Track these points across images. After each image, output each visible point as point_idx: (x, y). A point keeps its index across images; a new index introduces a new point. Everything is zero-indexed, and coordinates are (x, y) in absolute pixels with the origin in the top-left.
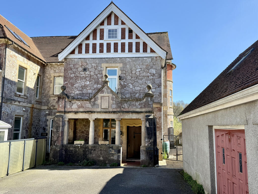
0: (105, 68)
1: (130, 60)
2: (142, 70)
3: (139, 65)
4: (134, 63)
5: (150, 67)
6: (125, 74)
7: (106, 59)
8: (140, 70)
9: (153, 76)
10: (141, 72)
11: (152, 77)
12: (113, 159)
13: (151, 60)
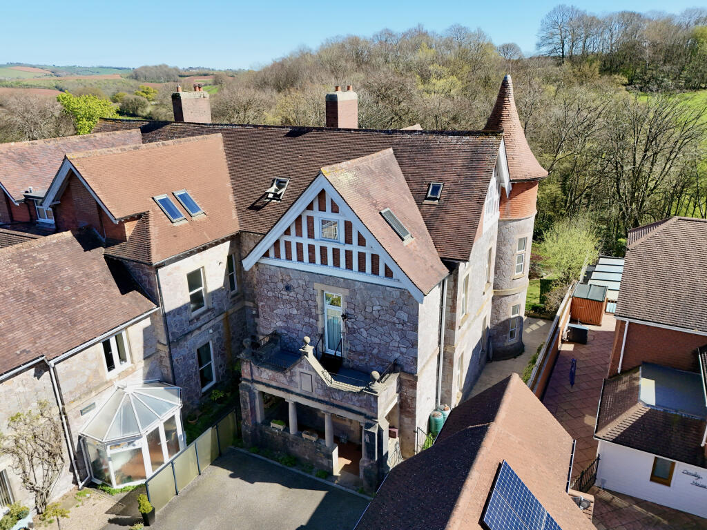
0: (319, 292)
1: (362, 287)
2: (383, 310)
3: (378, 298)
4: (369, 292)
5: (398, 308)
6: (354, 310)
7: (321, 276)
8: (379, 308)
9: (403, 325)
10: (382, 313)
11: (401, 327)
12: (322, 464)
13: (401, 295)
